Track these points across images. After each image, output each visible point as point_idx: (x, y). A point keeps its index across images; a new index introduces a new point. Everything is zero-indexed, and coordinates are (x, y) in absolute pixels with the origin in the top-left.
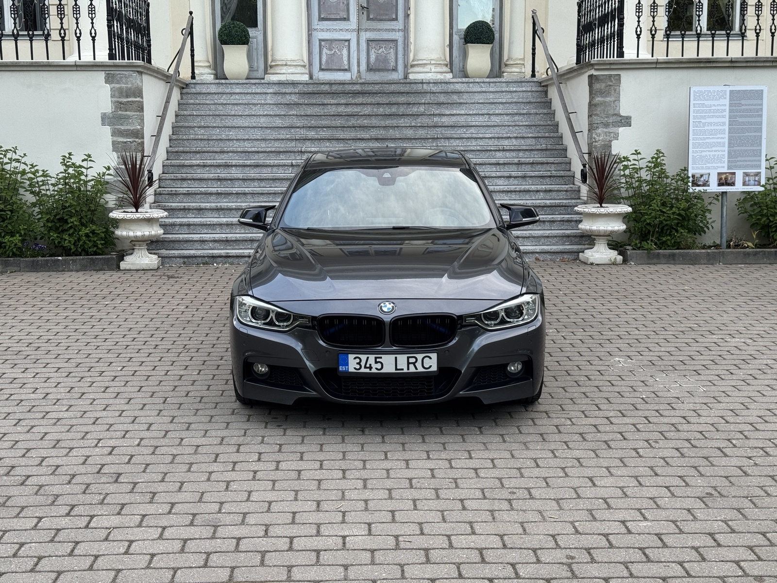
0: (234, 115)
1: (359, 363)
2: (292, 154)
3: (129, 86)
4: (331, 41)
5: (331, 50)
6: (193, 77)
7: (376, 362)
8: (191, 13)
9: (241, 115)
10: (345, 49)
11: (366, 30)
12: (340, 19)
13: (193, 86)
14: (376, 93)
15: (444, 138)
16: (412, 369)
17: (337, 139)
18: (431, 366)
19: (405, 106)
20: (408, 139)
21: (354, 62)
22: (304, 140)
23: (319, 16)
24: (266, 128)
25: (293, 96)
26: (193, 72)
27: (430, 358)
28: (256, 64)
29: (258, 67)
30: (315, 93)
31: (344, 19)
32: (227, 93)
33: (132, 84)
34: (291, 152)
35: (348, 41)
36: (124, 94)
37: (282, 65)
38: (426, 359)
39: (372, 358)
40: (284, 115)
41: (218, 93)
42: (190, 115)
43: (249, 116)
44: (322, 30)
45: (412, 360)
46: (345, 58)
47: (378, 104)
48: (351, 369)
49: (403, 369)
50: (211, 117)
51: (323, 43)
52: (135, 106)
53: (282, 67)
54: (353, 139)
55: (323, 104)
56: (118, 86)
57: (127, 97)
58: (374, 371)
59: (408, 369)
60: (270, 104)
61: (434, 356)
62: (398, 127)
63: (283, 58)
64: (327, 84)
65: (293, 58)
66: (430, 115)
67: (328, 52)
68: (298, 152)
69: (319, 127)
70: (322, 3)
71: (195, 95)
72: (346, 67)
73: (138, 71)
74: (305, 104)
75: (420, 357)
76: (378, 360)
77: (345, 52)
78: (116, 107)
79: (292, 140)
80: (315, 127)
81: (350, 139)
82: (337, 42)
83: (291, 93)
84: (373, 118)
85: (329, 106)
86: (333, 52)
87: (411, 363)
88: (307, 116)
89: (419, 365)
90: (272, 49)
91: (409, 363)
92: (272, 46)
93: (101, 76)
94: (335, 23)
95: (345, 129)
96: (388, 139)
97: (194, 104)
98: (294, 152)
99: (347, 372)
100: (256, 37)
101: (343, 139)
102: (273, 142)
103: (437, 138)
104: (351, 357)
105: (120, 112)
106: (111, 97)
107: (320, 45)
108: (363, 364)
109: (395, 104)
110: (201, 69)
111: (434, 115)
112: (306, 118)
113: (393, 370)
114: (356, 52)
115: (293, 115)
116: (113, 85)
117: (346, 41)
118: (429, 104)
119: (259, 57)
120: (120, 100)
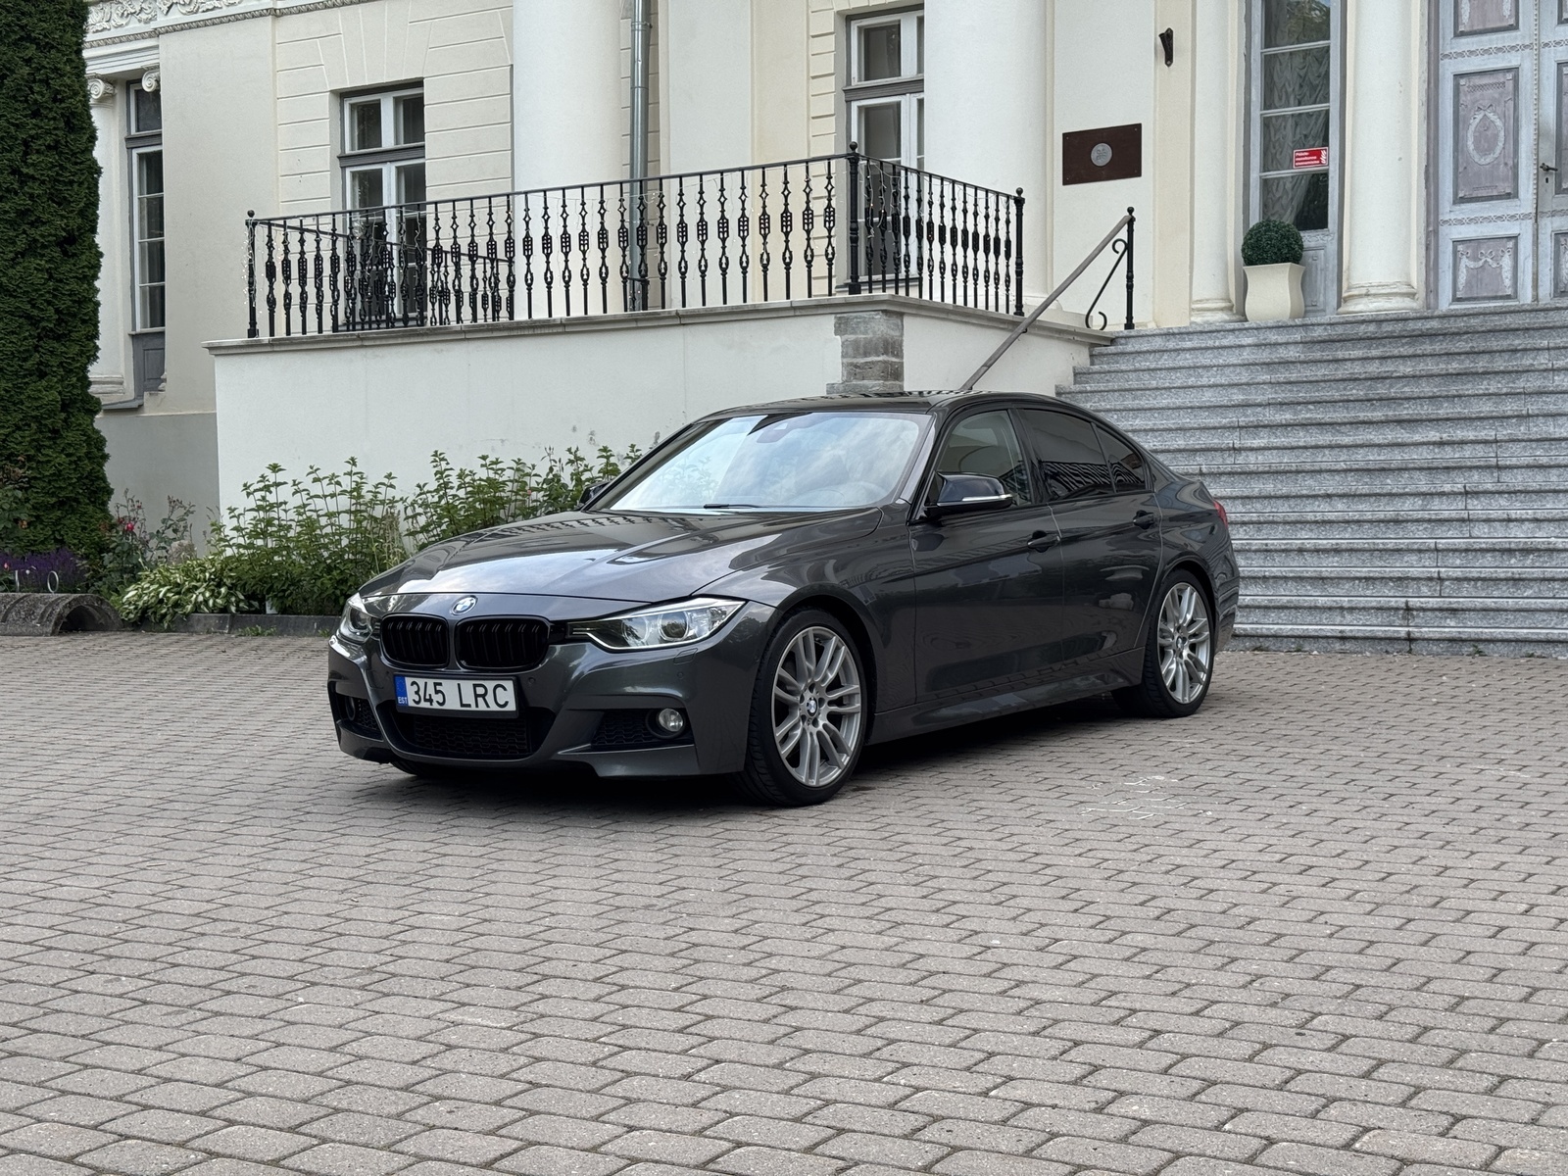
0: (1157, 389)
1: (417, 693)
2: (1218, 454)
3: (870, 336)
4: (1478, 241)
5: (1476, 259)
6: (1129, 325)
7: (437, 692)
8: (1131, 210)
9: (1170, 388)
10: (1507, 255)
11: (1553, 214)
12: (1499, 197)
13: (1123, 341)
14: (1458, 334)
15: (1544, 416)
16: (482, 707)
17: (1320, 424)
18: (507, 703)
19: (1506, 356)
20: (1465, 419)
21: (1526, 279)
22: (1256, 427)
23: (1455, 193)
24: (1201, 408)
25: (1291, 348)
26: (1130, 317)
27: (505, 689)
28: (1322, 299)
29: (1325, 303)
30: (1333, 341)
31: (1508, 196)
32: (1171, 351)
33: (874, 333)
34: (1216, 450)
35: (1515, 238)
36: (861, 351)
37: (1360, 296)
38: (499, 690)
39: (431, 682)
40: (1248, 384)
41: (1155, 352)
42: (1081, 392)
43: (1185, 388)
44: (1461, 222)
45: (481, 691)
46: (1507, 274)
47: (1447, 354)
48: (411, 704)
49: (469, 706)
50: (1117, 394)
51: (1460, 248)
52: (877, 369)
53: (1360, 300)
54: (1351, 423)
55: (1337, 361)
56: (852, 337)
57: (866, 354)
58: (435, 706)
59: (477, 706)
60: (1234, 365)
61: (509, 685)
62: (1460, 396)
63: (1362, 283)
64: (1371, 322)
65: (1384, 281)
66: (1545, 370)
67: (1472, 265)
68: (1229, 449)
69: (1299, 403)
70: (1461, 169)
71: (1115, 358)
72: (1509, 292)
73: (884, 311)
74: (1300, 362)
75: (490, 685)
76: (438, 688)
77: (1507, 262)
78: (849, 373)
79: (1234, 428)
80: (1293, 403)
81: (1345, 424)
82: (1491, 243)
83: (1287, 343)
84: (1423, 382)
85: (1349, 364)
86: (1481, 263)
87: (480, 696)
88: (1290, 383)
89: (490, 698)
90: (1349, 269)
91: (477, 696)
92: (1349, 261)
93: (828, 322)
94: (1486, 205)
95: (1351, 405)
96: (1422, 421)
97: (1100, 373)
98: (1222, 450)
99: (406, 706)
100: (1323, 248)
101: (1331, 424)
102: (1198, 433)
103: (1529, 416)
104: (408, 681)
105: (854, 382)
106: (843, 357)
107: (1455, 252)
108: (422, 693)
109: (1483, 352)
110: (1209, 314)
111: (1553, 370)
112: (1289, 387)
113: (458, 707)
114: (1530, 260)
115: (1264, 383)
116: (846, 336)
117: (1509, 238)
118: (1559, 348)
119: (1329, 284)
120: (855, 361)
